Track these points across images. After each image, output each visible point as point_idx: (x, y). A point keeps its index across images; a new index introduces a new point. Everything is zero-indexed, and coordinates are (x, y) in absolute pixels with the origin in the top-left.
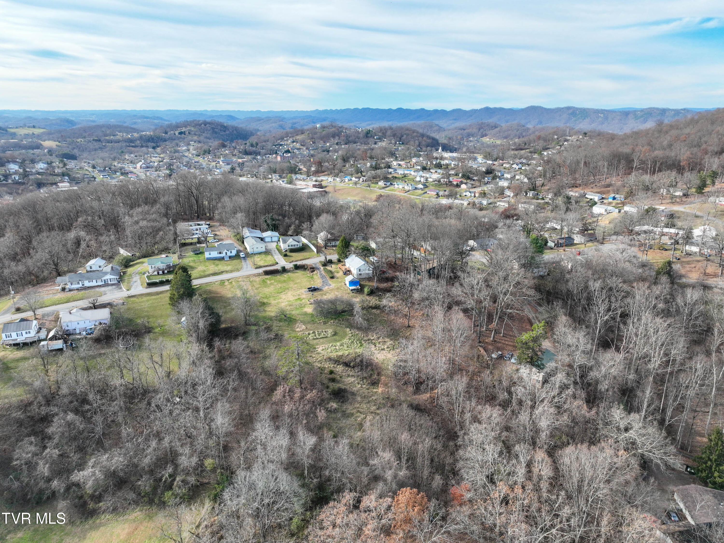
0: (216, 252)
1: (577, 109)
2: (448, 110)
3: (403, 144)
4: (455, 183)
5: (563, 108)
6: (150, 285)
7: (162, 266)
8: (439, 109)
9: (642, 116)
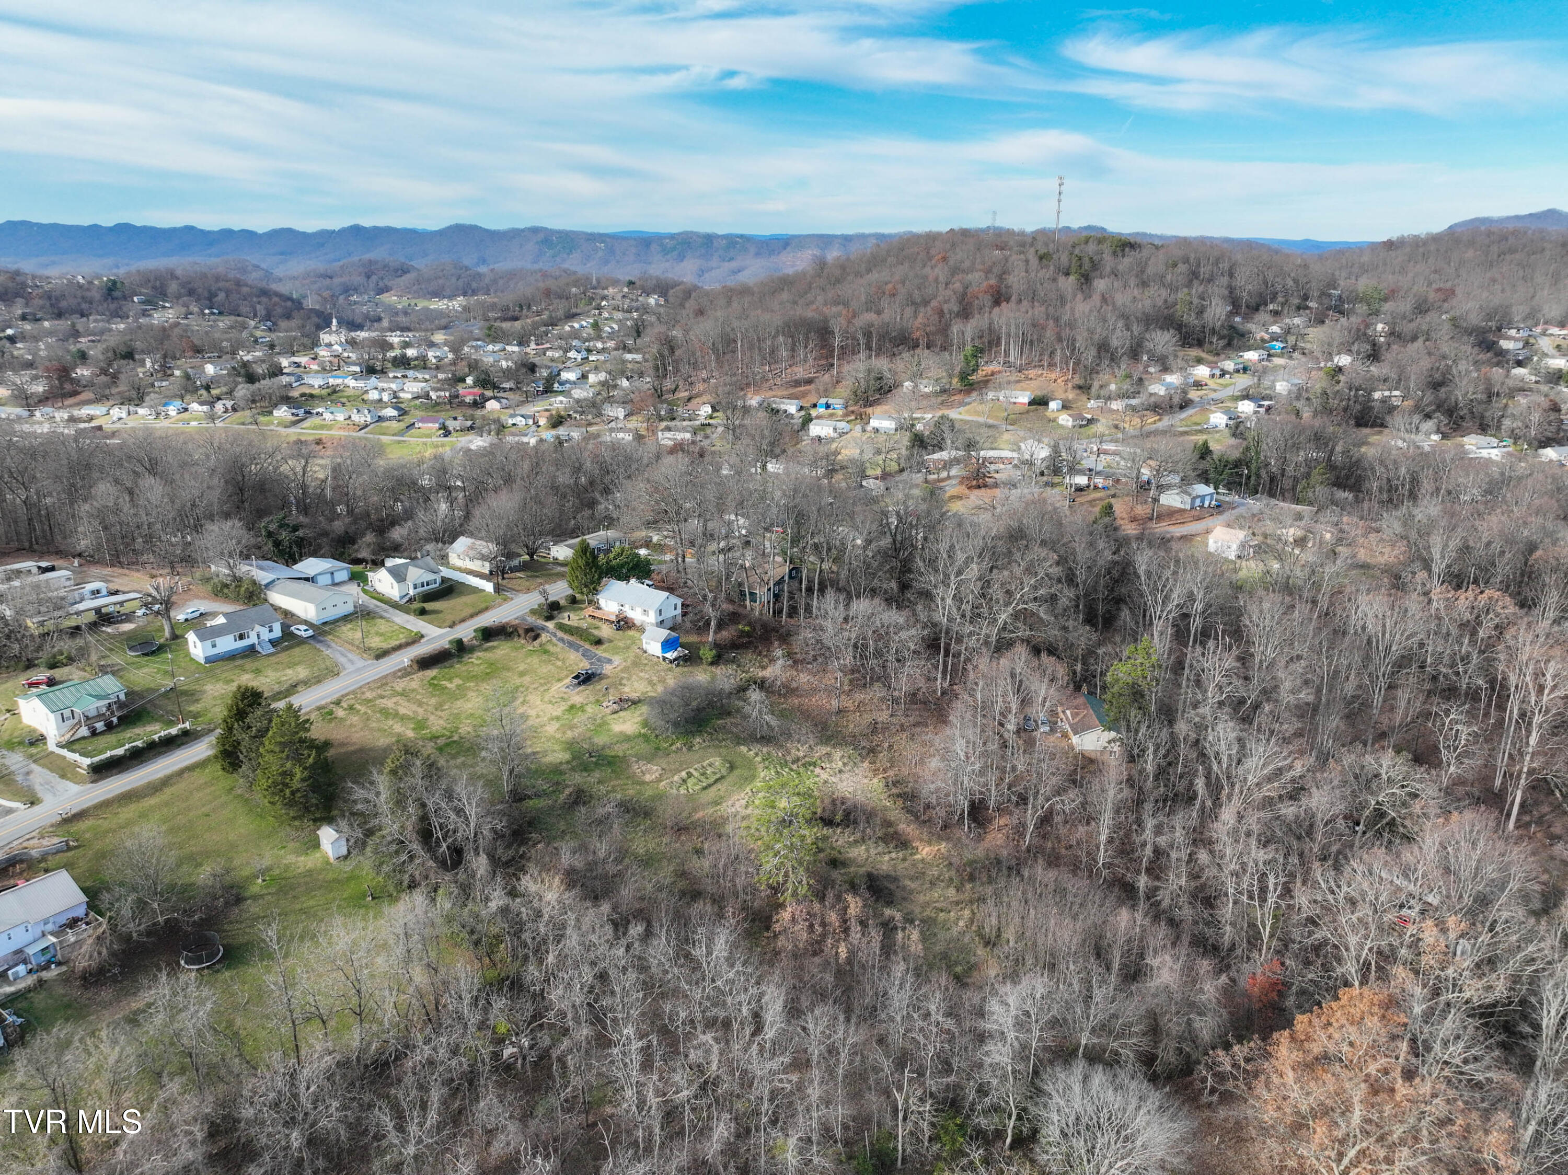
0: (231, 637)
1: (552, 232)
2: (260, 231)
3: (220, 313)
4: (469, 399)
5: (523, 230)
6: (102, 770)
7: (93, 706)
8: (236, 228)
9: (674, 249)
